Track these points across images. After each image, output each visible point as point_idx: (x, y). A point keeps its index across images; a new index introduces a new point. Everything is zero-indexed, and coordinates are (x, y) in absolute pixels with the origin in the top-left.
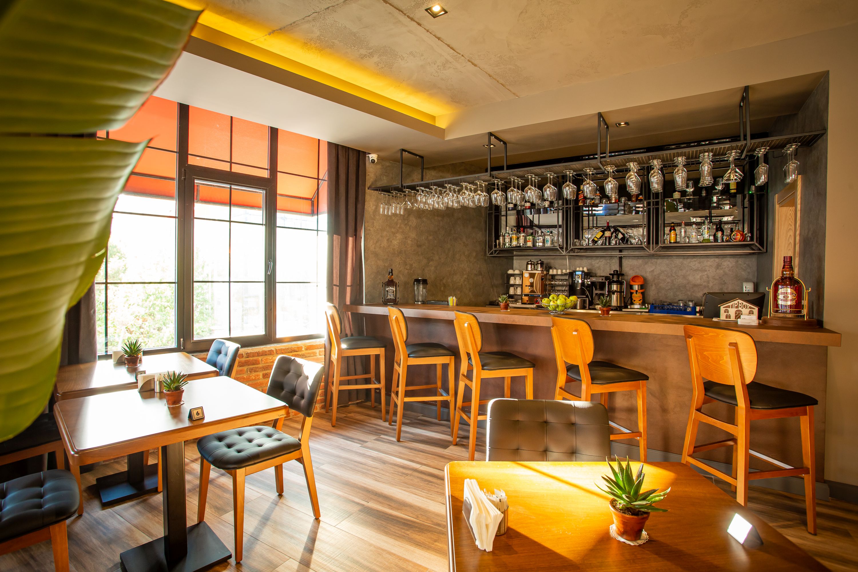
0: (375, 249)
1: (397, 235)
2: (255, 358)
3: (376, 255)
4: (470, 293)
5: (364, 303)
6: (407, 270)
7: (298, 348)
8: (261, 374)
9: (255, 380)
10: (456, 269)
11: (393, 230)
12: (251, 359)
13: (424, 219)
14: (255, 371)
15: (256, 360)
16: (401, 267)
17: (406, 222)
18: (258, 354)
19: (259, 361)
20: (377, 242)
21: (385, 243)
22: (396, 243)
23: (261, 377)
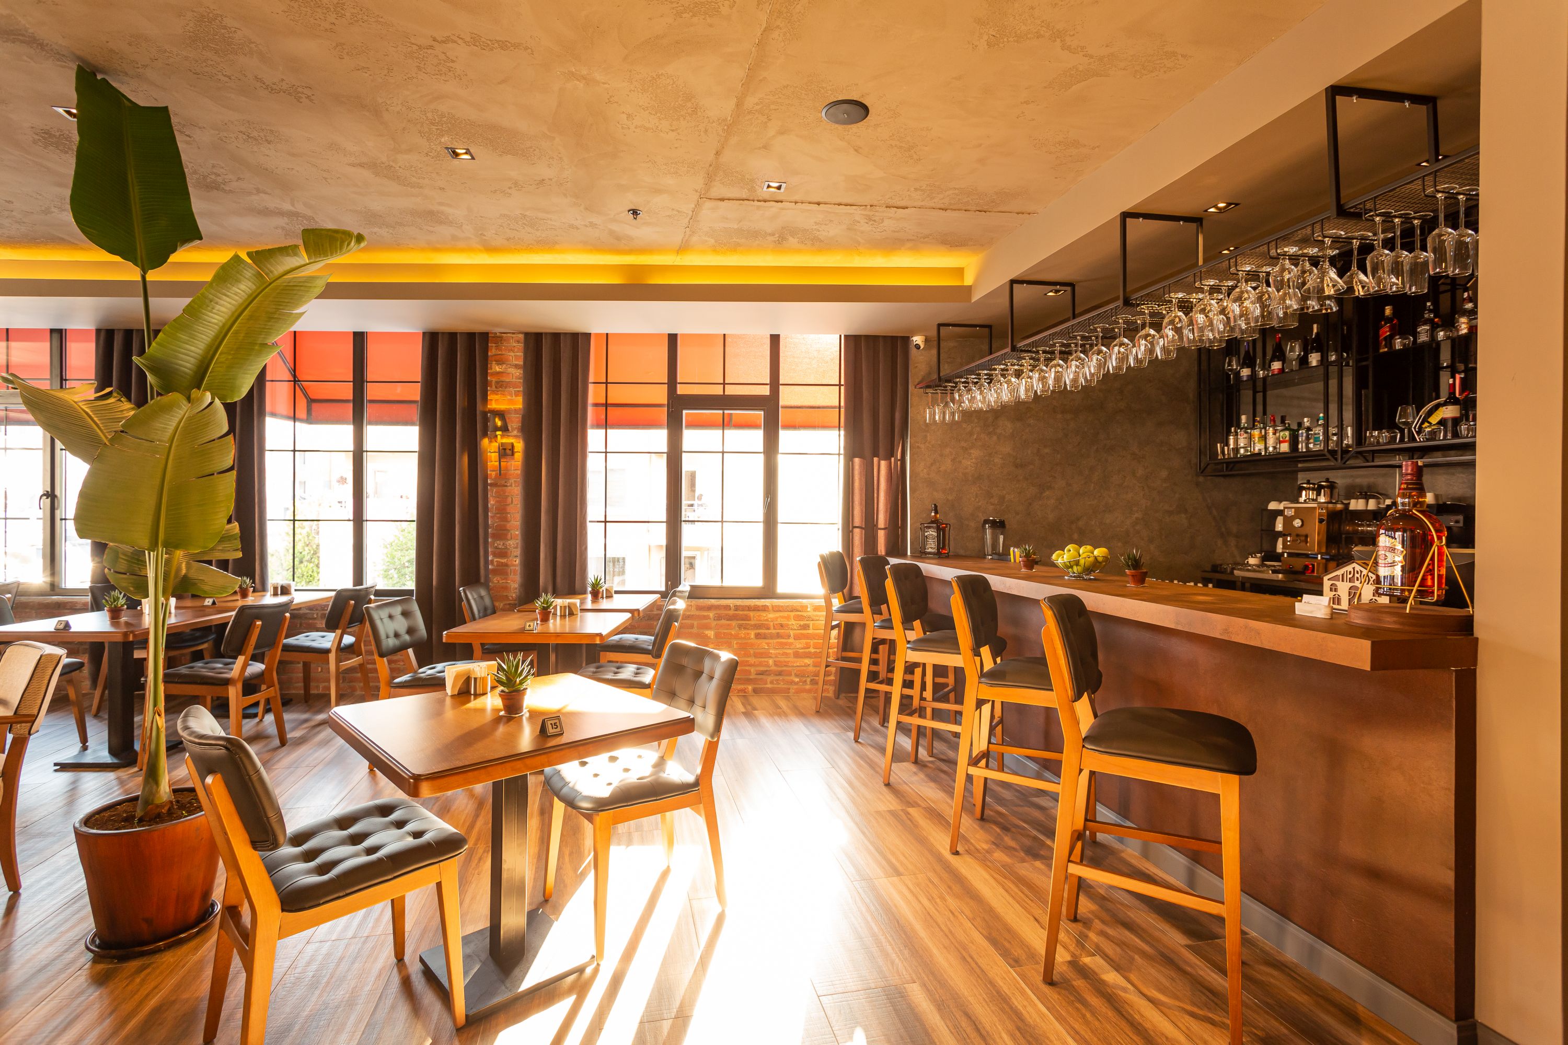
0: (928, 474)
1: (972, 451)
2: (745, 613)
3: (931, 483)
4: (1152, 547)
5: (909, 553)
6: (993, 505)
7: (802, 607)
8: (752, 634)
9: (744, 638)
10: (1111, 501)
11: (963, 444)
12: (741, 613)
13: (1032, 421)
14: (745, 628)
15: (746, 615)
16: (979, 502)
17: (991, 430)
18: (749, 608)
19: (750, 617)
20: (932, 465)
21: (947, 465)
22: (969, 463)
23: (752, 636)
